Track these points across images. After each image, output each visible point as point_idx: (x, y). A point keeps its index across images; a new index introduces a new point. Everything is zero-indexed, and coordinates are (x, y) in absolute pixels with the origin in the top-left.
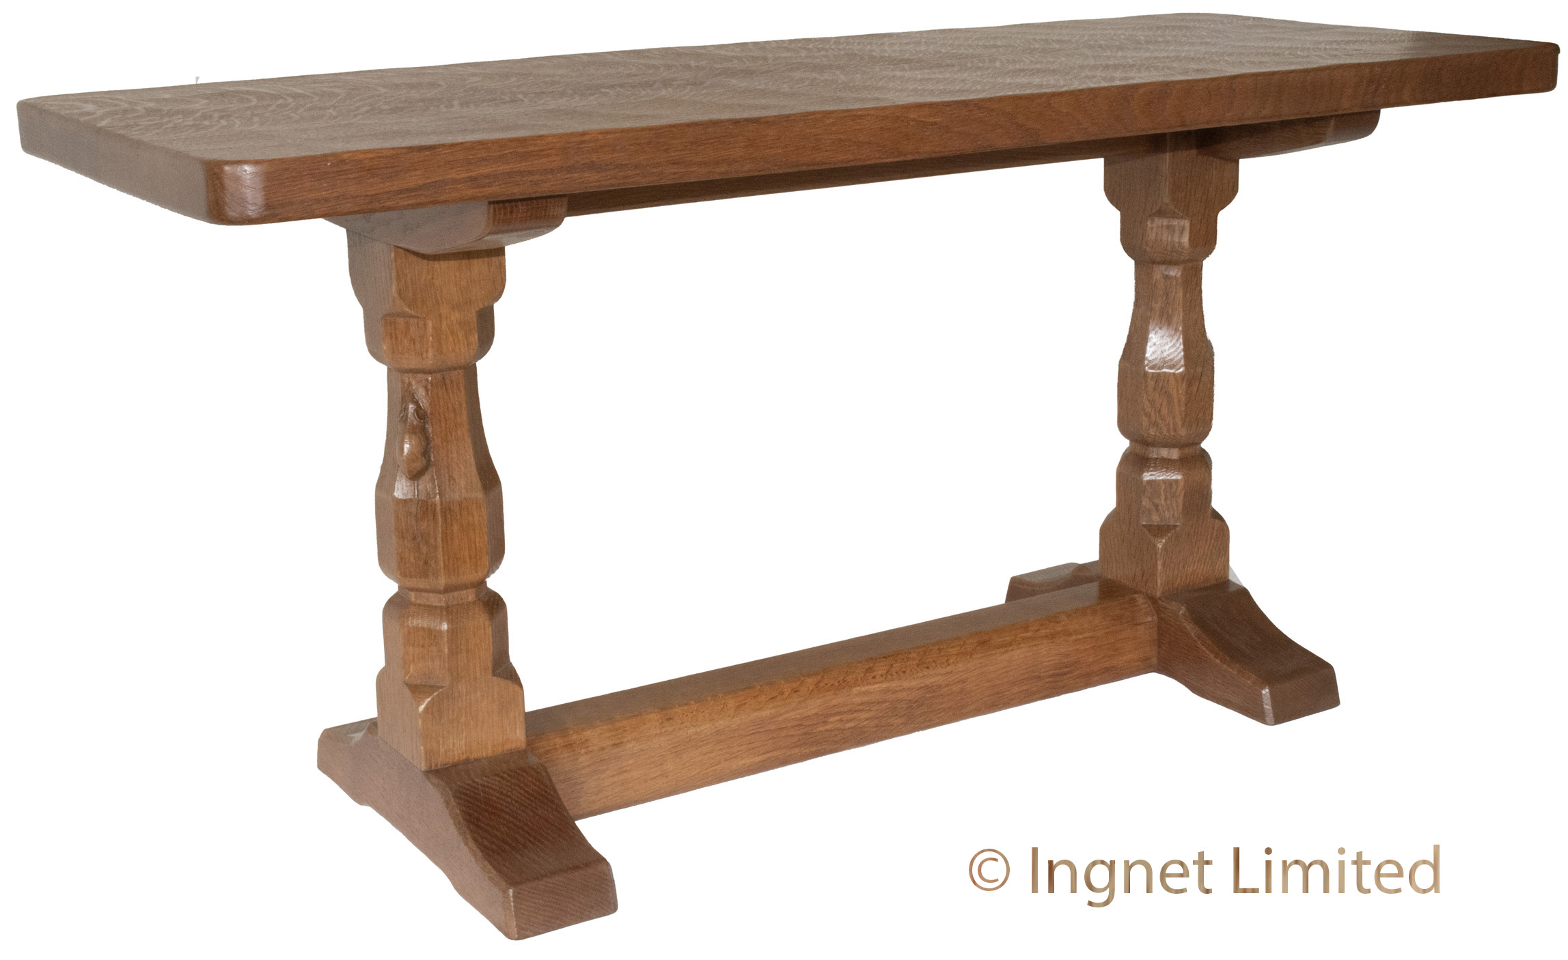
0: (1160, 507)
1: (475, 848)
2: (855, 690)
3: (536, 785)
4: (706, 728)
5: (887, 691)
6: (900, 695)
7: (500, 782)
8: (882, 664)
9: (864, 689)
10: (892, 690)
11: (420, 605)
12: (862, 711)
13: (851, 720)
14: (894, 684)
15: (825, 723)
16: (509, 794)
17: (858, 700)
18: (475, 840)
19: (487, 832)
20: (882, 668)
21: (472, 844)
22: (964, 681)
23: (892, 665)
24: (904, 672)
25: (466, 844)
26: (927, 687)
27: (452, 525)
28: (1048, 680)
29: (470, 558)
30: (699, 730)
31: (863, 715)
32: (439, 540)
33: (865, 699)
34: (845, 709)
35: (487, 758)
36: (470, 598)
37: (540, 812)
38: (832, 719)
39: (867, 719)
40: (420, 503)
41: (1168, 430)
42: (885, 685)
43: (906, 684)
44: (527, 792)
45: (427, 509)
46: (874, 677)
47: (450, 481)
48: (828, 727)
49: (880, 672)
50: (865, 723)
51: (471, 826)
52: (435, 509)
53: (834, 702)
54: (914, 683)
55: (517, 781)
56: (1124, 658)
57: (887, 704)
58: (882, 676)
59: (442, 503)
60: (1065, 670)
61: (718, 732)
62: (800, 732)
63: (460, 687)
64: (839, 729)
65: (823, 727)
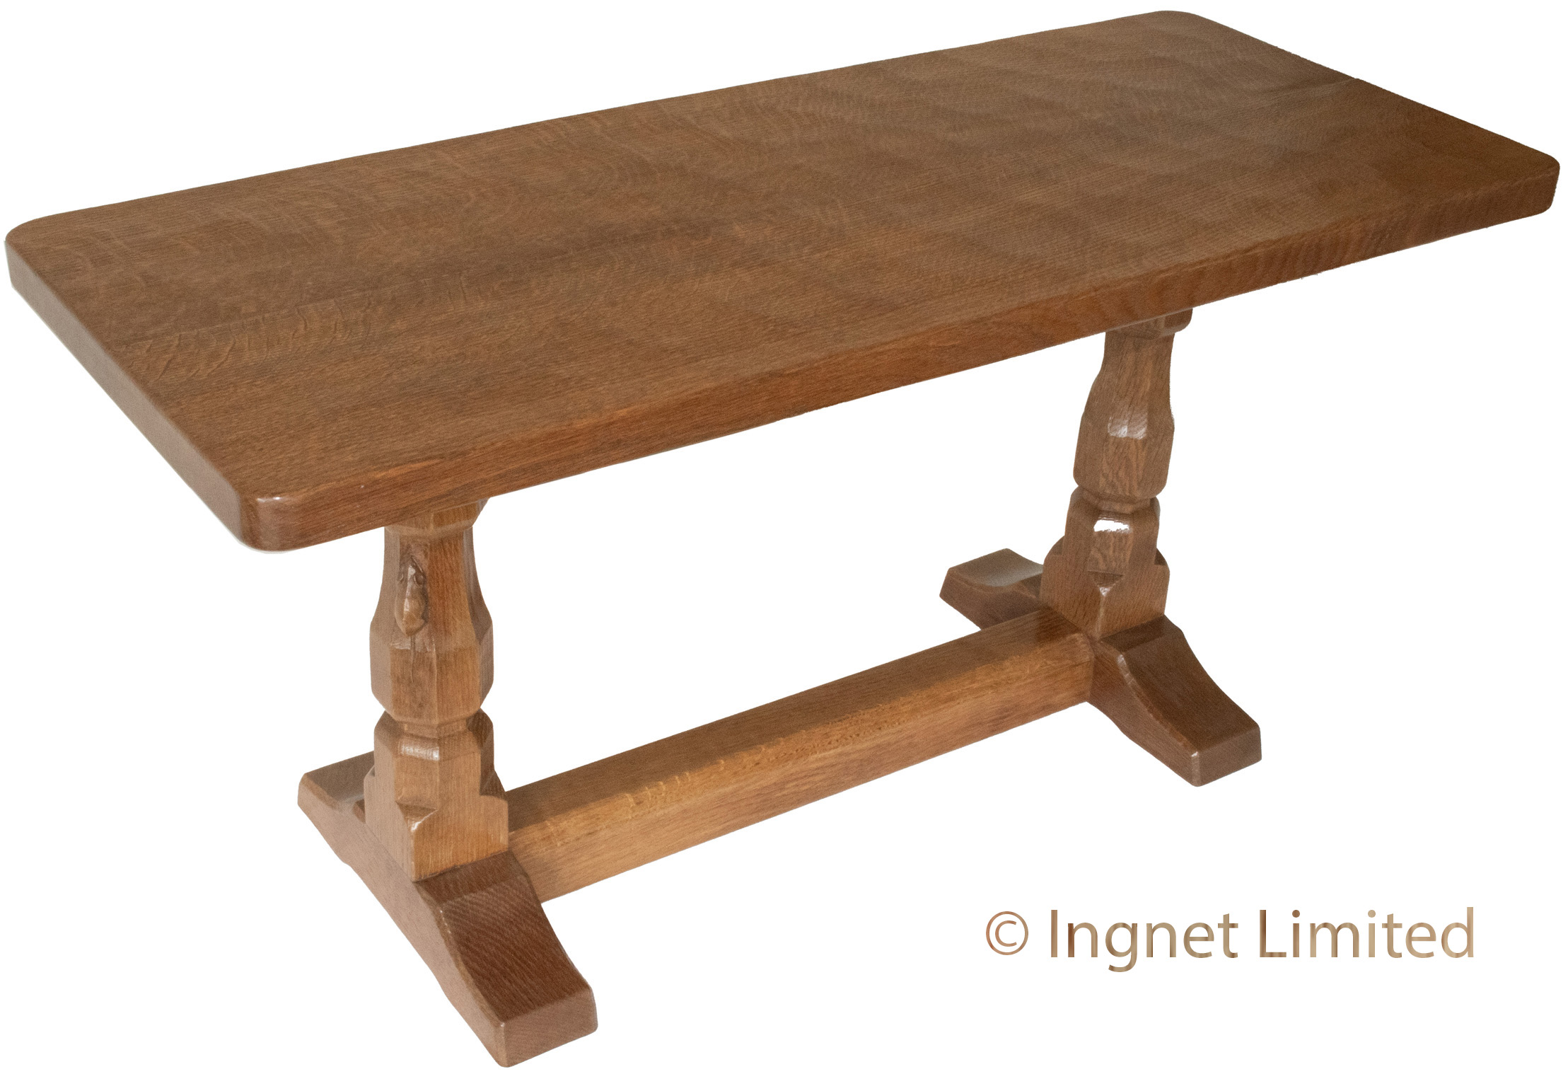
2: (812, 758)
4: (674, 809)
5: (840, 755)
6: (853, 756)
9: (820, 755)
10: (846, 753)
12: (816, 775)
14: (848, 748)
15: (781, 789)
17: (814, 766)
19: (477, 954)
22: (911, 737)
24: (858, 735)
26: (878, 746)
30: (666, 812)
31: (817, 778)
33: (820, 764)
34: (803, 774)
35: (472, 863)
42: (839, 750)
43: (859, 747)
44: (512, 906)
46: (830, 743)
49: (835, 738)
53: (793, 771)
54: (865, 745)
57: (840, 765)
58: (837, 740)
61: (685, 811)
62: (759, 800)
63: (449, 808)
64: (795, 793)
65: (779, 795)
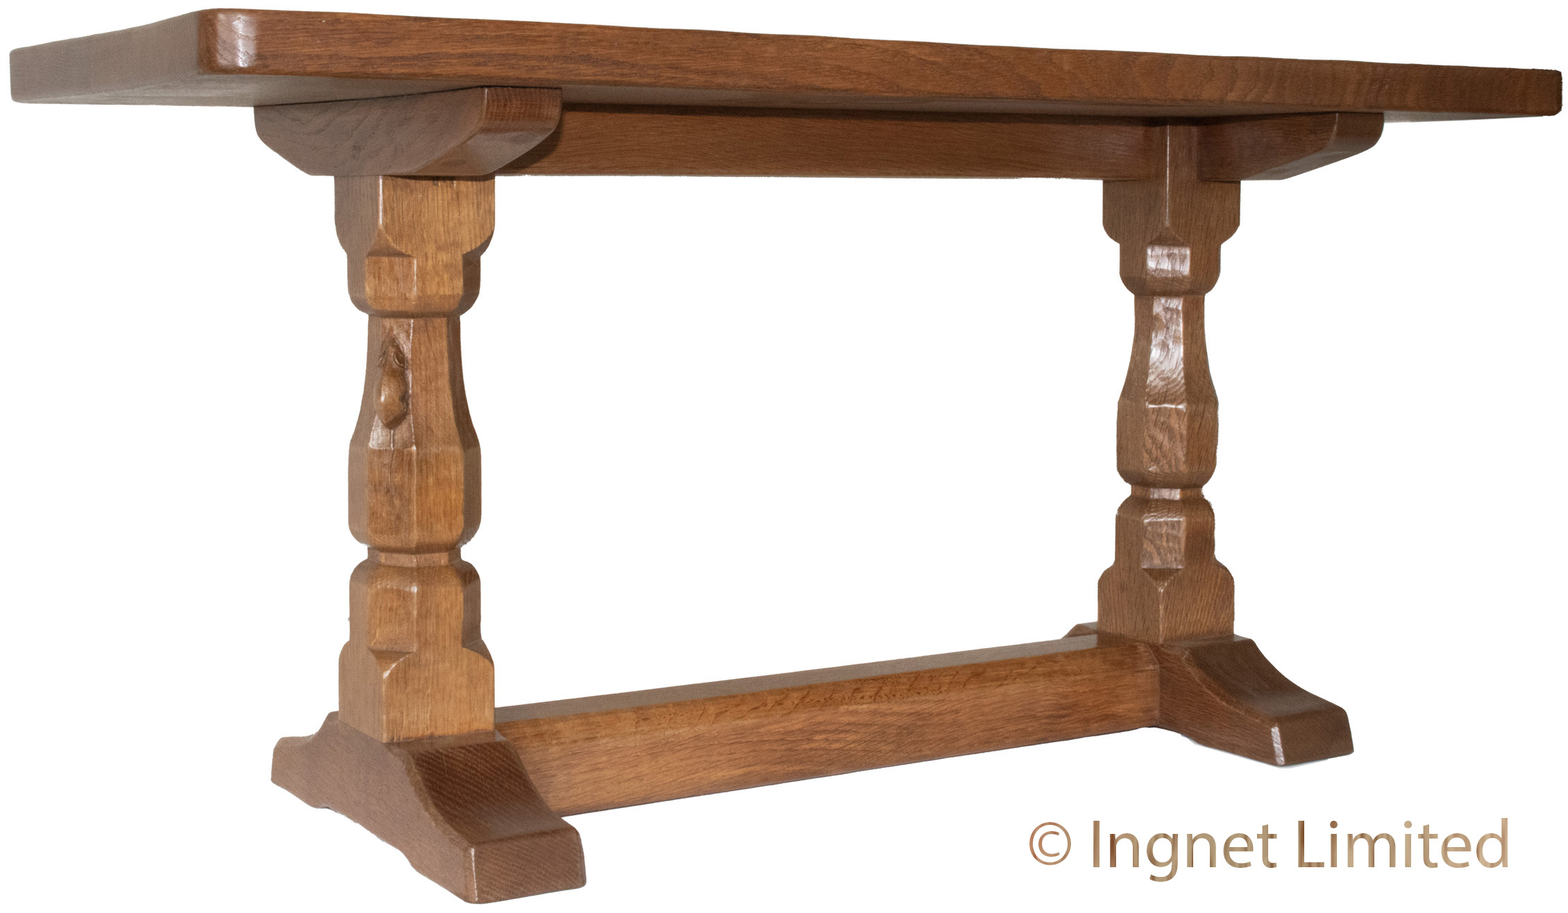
0: (1162, 550)
1: (436, 813)
2: (842, 709)
3: (503, 761)
4: (684, 732)
5: (874, 713)
6: (890, 719)
7: (465, 755)
8: (871, 686)
9: (851, 708)
10: (881, 712)
11: (389, 566)
12: (847, 732)
13: (838, 741)
14: (884, 707)
15: (810, 740)
16: (474, 766)
17: (845, 719)
18: (436, 805)
20: (872, 690)
21: (433, 809)
22: (957, 712)
23: (881, 688)
24: (894, 695)
25: (427, 810)
26: (918, 714)
27: (427, 478)
28: (1044, 721)
29: (445, 515)
30: (676, 733)
31: (851, 737)
32: (414, 493)
33: (852, 719)
34: (833, 727)
35: (452, 736)
36: (443, 561)
37: (506, 785)
38: (817, 738)
39: (854, 742)
40: (395, 453)
41: (1170, 466)
42: (873, 707)
43: (896, 708)
44: (494, 766)
45: (403, 459)
46: (862, 698)
47: (427, 431)
48: (813, 745)
49: (868, 694)
50: (852, 746)
51: (433, 793)
52: (411, 459)
53: (820, 719)
54: (905, 708)
55: (482, 755)
56: (1125, 706)
57: (876, 727)
58: (871, 697)
59: (418, 454)
60: (1063, 712)
61: (697, 737)
62: (783, 747)
63: (428, 655)
64: (824, 749)
65: (808, 747)
